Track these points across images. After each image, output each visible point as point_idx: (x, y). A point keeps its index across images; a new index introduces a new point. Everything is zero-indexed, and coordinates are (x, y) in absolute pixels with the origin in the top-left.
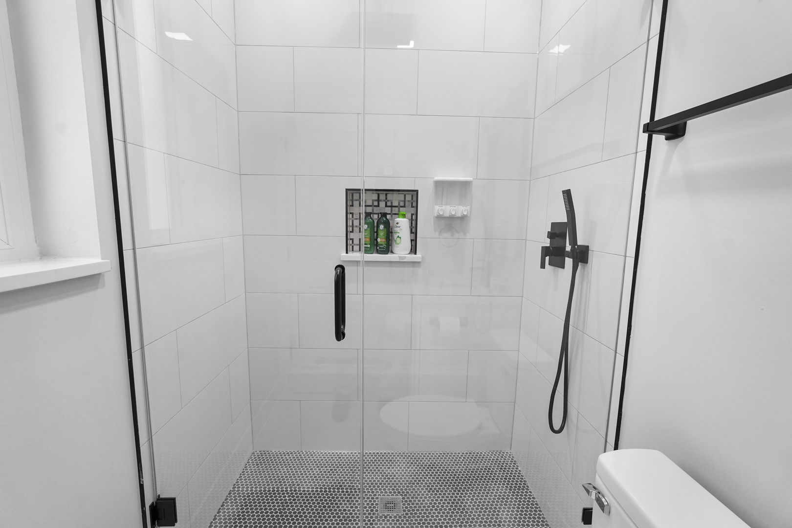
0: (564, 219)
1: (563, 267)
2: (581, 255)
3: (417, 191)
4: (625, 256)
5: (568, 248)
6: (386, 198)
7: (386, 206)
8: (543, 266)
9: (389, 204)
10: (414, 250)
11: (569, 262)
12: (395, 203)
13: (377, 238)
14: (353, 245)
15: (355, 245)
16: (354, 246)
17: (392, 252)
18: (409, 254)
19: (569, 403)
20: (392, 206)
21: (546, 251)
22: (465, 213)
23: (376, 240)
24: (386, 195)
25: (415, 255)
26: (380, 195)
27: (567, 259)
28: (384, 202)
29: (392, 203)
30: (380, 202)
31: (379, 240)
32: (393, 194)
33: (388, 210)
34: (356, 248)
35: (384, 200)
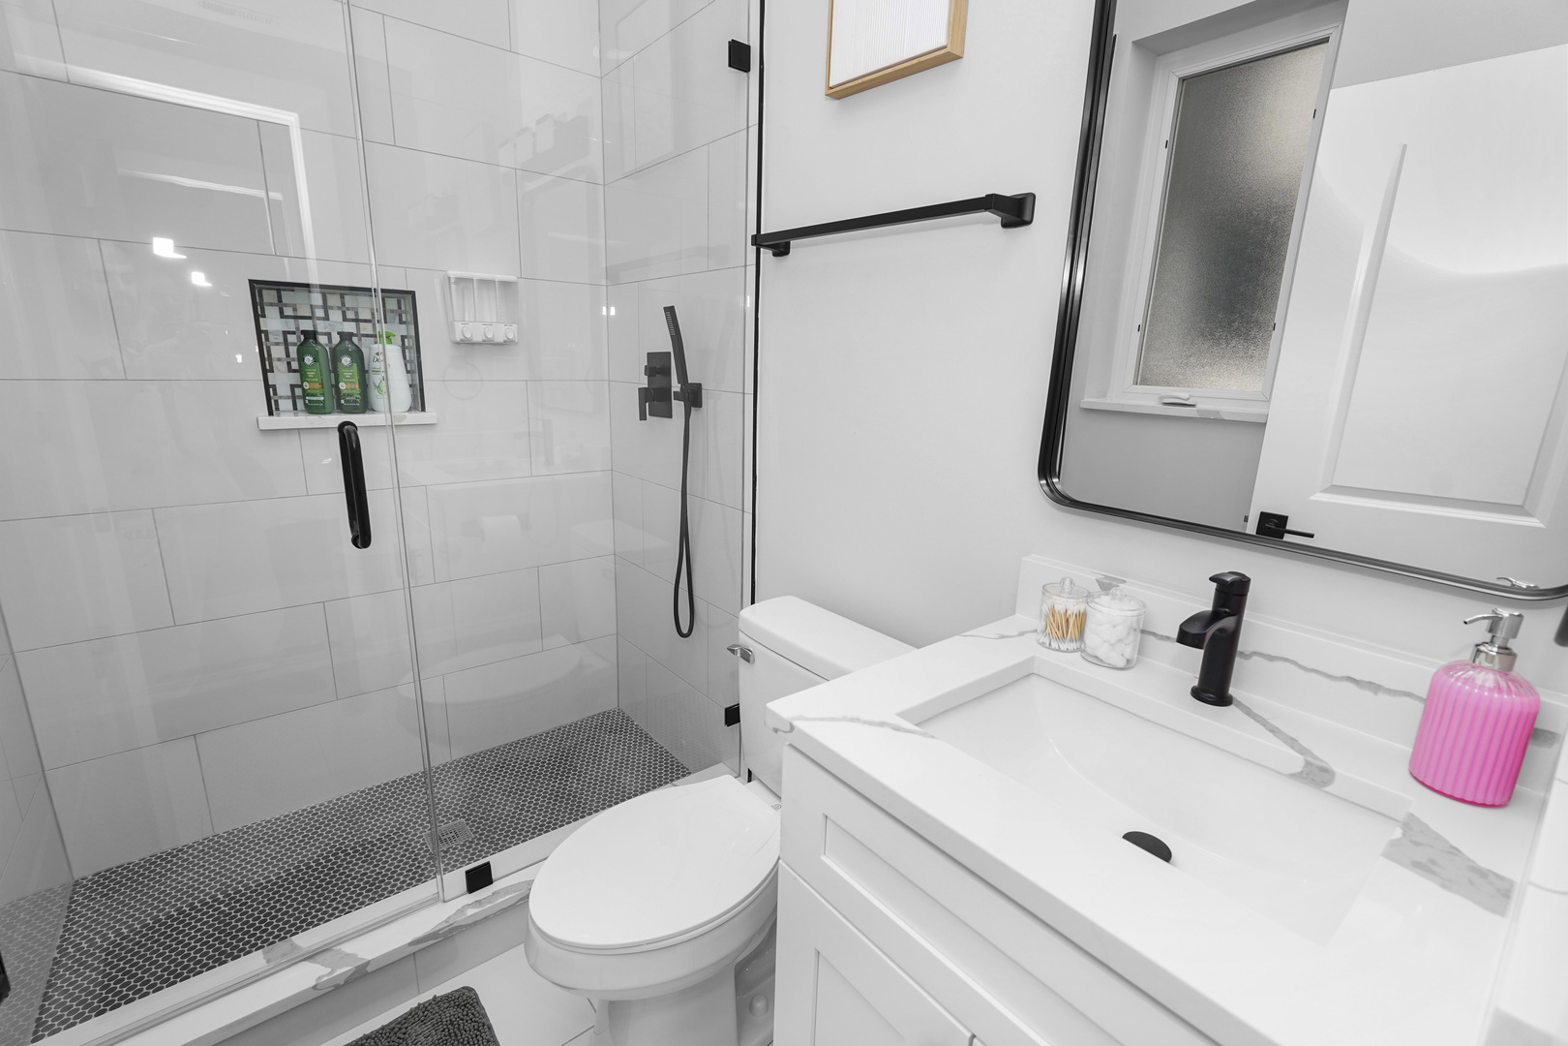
0: (667, 347)
1: (671, 417)
2: (693, 397)
3: (413, 293)
4: (744, 393)
5: (676, 386)
6: (343, 304)
7: (345, 319)
8: (643, 417)
9: (350, 315)
10: (419, 402)
11: (678, 407)
12: (364, 315)
13: (337, 383)
14: (276, 398)
15: (281, 397)
16: (280, 401)
17: (373, 410)
18: (410, 410)
19: (695, 597)
20: (357, 320)
21: (645, 395)
22: (511, 337)
23: (336, 386)
24: (342, 297)
25: (423, 413)
26: (328, 296)
27: (674, 403)
28: (340, 312)
29: (357, 313)
30: (330, 311)
31: (342, 386)
32: (357, 295)
33: (350, 327)
34: (285, 404)
35: (339, 308)
